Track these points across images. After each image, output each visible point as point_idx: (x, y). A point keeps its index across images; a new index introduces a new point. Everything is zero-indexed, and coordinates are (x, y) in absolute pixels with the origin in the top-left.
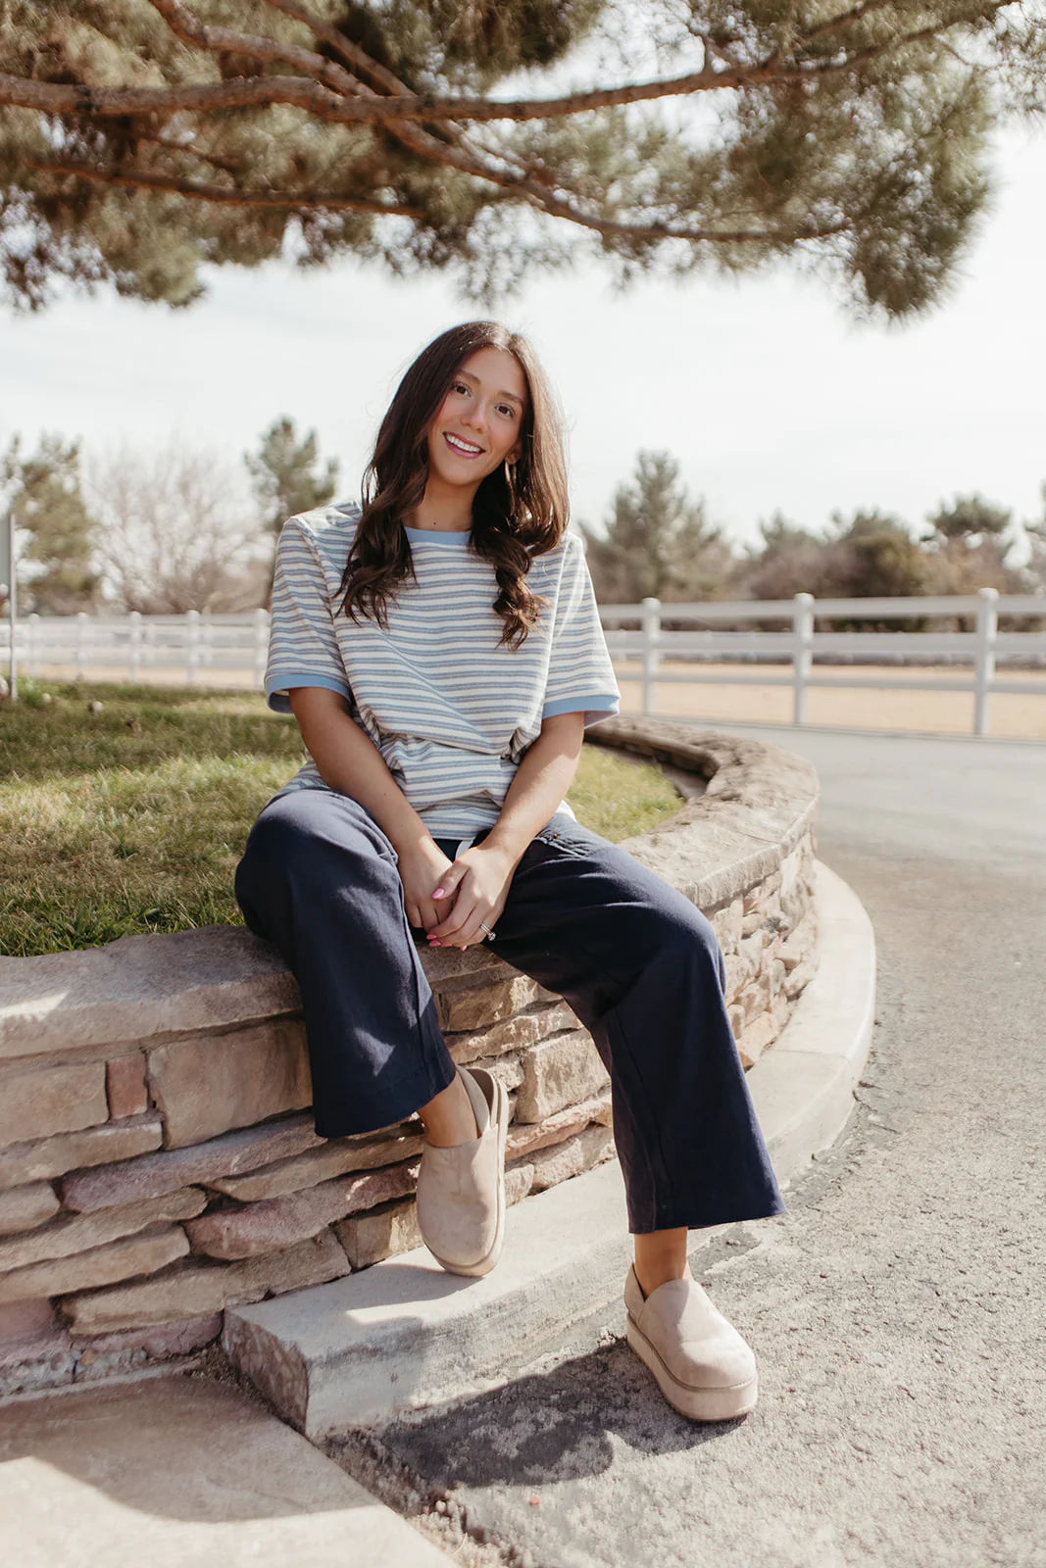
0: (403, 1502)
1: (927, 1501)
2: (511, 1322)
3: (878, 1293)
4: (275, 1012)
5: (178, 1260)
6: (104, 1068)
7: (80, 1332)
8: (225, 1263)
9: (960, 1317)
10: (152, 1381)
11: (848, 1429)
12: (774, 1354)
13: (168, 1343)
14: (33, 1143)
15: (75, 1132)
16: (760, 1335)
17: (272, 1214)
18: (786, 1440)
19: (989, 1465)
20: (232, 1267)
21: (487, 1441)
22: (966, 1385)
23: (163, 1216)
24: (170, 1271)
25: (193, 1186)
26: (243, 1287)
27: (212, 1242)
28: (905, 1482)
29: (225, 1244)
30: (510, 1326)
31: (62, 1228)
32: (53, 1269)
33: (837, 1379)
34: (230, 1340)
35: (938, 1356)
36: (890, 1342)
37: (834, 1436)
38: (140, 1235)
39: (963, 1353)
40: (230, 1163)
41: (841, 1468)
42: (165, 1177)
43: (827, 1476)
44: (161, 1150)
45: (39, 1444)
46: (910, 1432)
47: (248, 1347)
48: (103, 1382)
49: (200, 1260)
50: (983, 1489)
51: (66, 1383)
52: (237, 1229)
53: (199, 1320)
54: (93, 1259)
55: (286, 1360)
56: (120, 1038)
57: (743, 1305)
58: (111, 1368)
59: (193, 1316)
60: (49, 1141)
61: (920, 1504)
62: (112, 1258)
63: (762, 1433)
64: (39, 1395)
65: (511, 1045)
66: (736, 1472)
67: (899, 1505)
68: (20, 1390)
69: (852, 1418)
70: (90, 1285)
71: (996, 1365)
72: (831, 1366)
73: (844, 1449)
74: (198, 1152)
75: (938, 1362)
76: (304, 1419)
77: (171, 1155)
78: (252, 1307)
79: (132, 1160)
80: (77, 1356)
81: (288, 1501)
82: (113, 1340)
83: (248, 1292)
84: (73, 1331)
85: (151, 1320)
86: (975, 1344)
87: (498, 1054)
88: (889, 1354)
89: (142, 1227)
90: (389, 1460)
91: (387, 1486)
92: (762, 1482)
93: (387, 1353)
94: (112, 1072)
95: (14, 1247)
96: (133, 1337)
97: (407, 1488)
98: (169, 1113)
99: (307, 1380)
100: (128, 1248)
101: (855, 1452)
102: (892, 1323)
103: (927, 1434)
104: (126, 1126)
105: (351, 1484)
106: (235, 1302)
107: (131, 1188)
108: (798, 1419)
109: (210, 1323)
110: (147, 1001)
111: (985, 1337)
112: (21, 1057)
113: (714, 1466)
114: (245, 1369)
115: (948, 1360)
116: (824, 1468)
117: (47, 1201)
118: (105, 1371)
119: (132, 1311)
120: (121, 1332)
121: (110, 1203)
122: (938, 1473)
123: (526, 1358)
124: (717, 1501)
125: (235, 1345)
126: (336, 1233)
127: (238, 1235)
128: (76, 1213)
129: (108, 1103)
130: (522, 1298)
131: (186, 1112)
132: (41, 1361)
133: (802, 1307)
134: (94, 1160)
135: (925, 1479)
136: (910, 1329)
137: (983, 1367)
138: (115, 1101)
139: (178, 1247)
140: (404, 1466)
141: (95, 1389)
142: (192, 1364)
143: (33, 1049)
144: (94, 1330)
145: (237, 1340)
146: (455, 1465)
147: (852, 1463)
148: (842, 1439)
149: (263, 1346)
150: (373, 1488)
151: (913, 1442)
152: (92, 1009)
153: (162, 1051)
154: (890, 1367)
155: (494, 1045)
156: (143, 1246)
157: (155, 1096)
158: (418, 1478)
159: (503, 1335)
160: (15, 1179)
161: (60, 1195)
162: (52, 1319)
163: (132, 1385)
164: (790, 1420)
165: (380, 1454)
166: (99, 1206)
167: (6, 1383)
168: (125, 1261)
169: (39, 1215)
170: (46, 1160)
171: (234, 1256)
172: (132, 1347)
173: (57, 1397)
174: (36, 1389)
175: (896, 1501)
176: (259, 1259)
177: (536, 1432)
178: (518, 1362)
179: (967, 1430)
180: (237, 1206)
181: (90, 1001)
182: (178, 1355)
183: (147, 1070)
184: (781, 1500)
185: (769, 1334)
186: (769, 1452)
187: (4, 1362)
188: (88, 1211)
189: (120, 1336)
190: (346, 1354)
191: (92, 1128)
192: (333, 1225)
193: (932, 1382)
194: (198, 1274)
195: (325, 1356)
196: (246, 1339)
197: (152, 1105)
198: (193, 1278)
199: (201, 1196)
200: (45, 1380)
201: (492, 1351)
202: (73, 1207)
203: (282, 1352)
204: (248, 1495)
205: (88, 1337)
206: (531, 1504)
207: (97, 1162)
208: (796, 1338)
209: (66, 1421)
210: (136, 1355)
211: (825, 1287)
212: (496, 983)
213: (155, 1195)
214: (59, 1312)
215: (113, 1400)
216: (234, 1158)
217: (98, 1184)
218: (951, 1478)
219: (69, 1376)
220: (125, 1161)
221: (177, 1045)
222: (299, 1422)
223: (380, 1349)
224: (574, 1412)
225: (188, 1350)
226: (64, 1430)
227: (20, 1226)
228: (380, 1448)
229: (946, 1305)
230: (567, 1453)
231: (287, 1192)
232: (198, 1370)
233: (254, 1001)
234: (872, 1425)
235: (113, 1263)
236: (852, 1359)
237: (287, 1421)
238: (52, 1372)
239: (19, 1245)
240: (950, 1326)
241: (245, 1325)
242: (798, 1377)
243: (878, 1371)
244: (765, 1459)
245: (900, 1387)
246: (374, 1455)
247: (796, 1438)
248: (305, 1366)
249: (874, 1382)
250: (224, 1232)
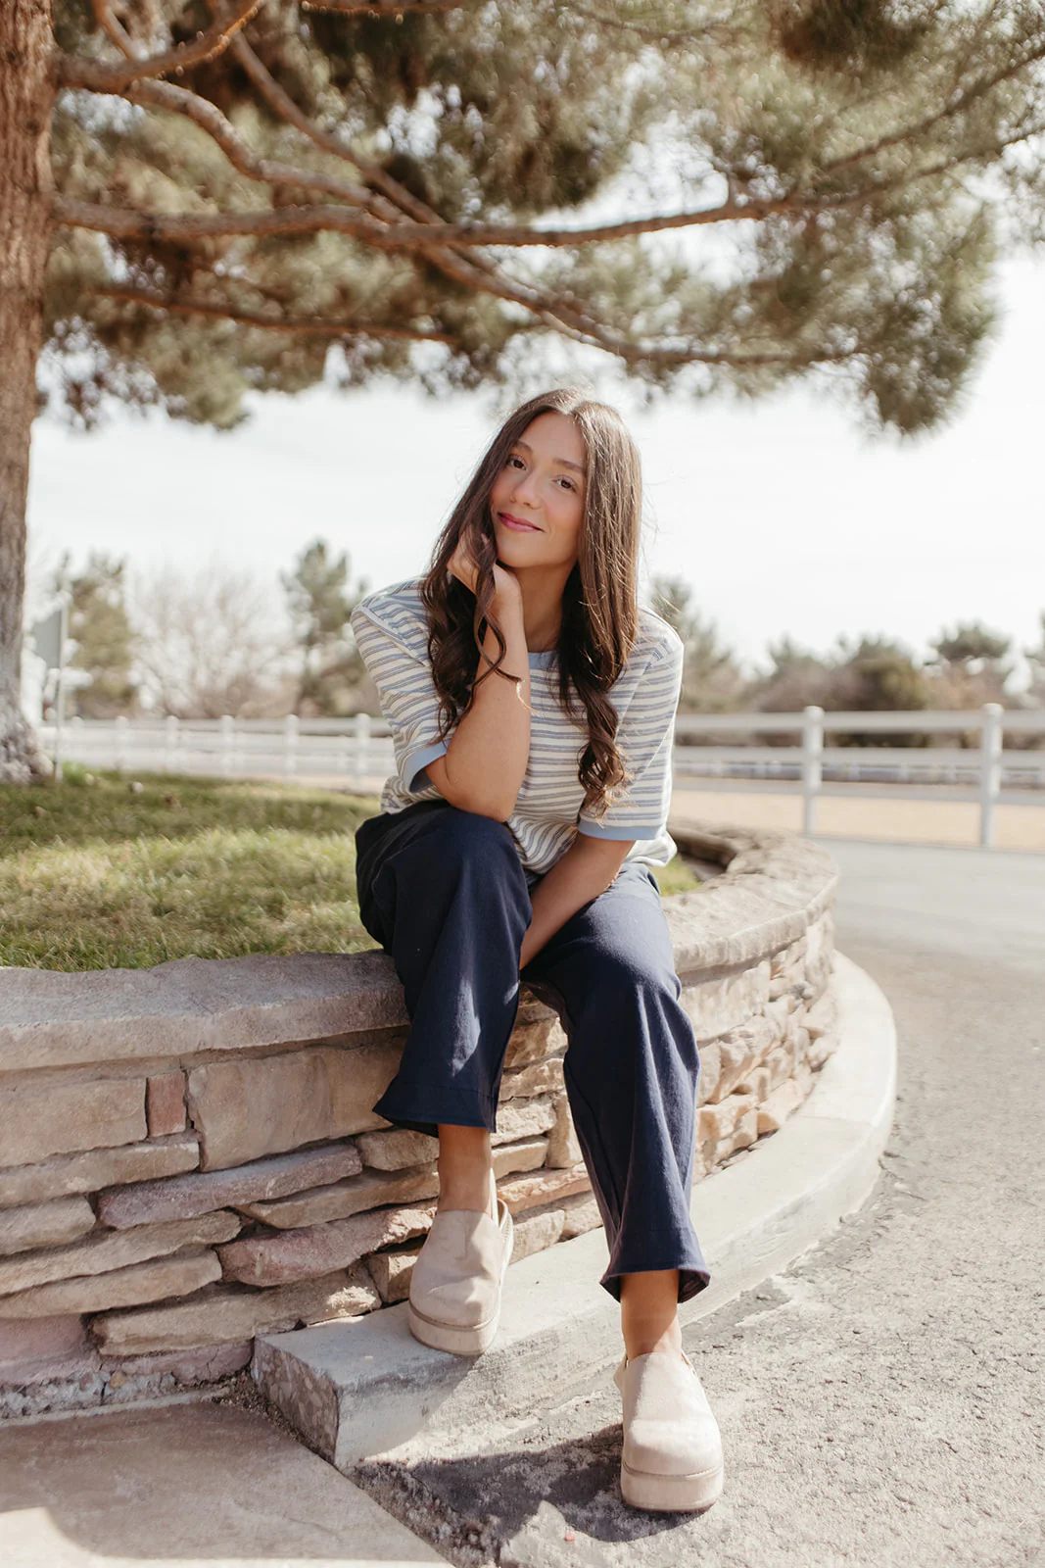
0: (434, 1534)
1: (975, 1553)
2: (543, 1361)
3: (913, 1350)
4: (315, 1036)
5: (210, 1284)
6: (145, 1084)
7: (111, 1353)
8: (257, 1290)
9: (999, 1376)
10: (180, 1407)
11: (890, 1479)
12: (809, 1405)
13: (197, 1368)
14: (71, 1156)
15: (114, 1148)
16: (795, 1386)
17: (305, 1242)
18: (827, 1489)
19: (1038, 1519)
20: (265, 1294)
21: (519, 1479)
22: (1009, 1441)
23: (197, 1239)
24: (200, 1295)
25: (228, 1209)
26: (274, 1316)
27: (245, 1268)
28: (952, 1534)
29: (258, 1271)
30: (541, 1366)
31: (95, 1244)
32: (87, 1285)
33: (876, 1430)
34: (260, 1369)
35: (978, 1412)
36: (929, 1397)
37: (876, 1486)
38: (174, 1256)
39: (1004, 1409)
40: (265, 1186)
41: (884, 1518)
42: (201, 1197)
43: (870, 1526)
44: (197, 1171)
45: (66, 1461)
46: (955, 1485)
47: (277, 1375)
48: (130, 1406)
49: (232, 1285)
50: (1033, 1542)
51: (93, 1404)
52: (270, 1255)
53: (229, 1346)
54: (126, 1277)
55: (317, 1388)
56: (162, 1053)
57: (776, 1357)
58: (139, 1391)
59: (224, 1342)
60: (87, 1154)
61: (969, 1555)
62: (146, 1278)
63: (801, 1480)
64: (67, 1415)
65: (544, 1088)
66: (776, 1517)
67: (947, 1556)
68: (48, 1409)
69: (893, 1468)
70: (122, 1304)
71: (1039, 1423)
72: (869, 1418)
73: (887, 1498)
74: (234, 1175)
75: (979, 1418)
76: (333, 1448)
77: (207, 1176)
78: (282, 1335)
79: (168, 1178)
80: (106, 1377)
81: (317, 1526)
82: (145, 1363)
83: (279, 1321)
84: (103, 1351)
85: (181, 1344)
86: (1015, 1401)
87: (531, 1095)
88: (927, 1408)
89: (175, 1249)
90: (420, 1492)
91: (418, 1518)
92: (804, 1528)
93: (418, 1385)
94: (152, 1088)
95: (49, 1260)
96: (163, 1361)
97: (438, 1520)
98: (207, 1134)
99: (338, 1407)
100: (161, 1268)
101: (898, 1502)
102: (930, 1379)
103: (971, 1486)
104: (163, 1145)
105: (381, 1512)
106: (266, 1329)
107: (166, 1205)
108: (840, 1469)
109: (239, 1351)
110: (190, 1016)
111: (1026, 1395)
112: (65, 1068)
113: (752, 1511)
114: (273, 1397)
115: (989, 1416)
116: (867, 1517)
117: (83, 1214)
118: (135, 1393)
119: (163, 1333)
120: (151, 1354)
121: (146, 1220)
122: (985, 1526)
123: (557, 1400)
124: (757, 1544)
125: (265, 1373)
126: (367, 1267)
127: (271, 1261)
128: (112, 1229)
129: (147, 1121)
130: (553, 1338)
131: (221, 1134)
132: (70, 1381)
133: (837, 1360)
134: (130, 1177)
135: (972, 1531)
136: (947, 1385)
137: (1025, 1424)
138: (154, 1118)
139: (211, 1271)
140: (434, 1499)
141: (124, 1412)
142: (222, 1391)
143: (78, 1059)
144: (124, 1351)
145: (266, 1368)
146: (487, 1500)
147: (896, 1513)
148: (884, 1490)
149: (294, 1372)
150: (404, 1519)
151: (958, 1495)
152: (135, 1022)
153: (202, 1071)
154: (930, 1420)
155: (528, 1085)
156: (178, 1267)
157: (193, 1116)
158: (450, 1511)
159: (535, 1374)
160: (53, 1190)
161: (96, 1210)
162: (83, 1339)
163: (159, 1410)
164: (830, 1469)
165: (410, 1486)
166: (134, 1223)
167: (35, 1402)
168: (156, 1282)
169: (75, 1229)
170: (85, 1173)
171: (267, 1283)
172: (161, 1371)
173: (85, 1418)
174: (65, 1409)
175: (944, 1552)
176: (291, 1287)
177: (569, 1471)
178: (549, 1404)
179: (1013, 1484)
180: (271, 1232)
181: (134, 1015)
182: (206, 1382)
183: (187, 1089)
184: (824, 1546)
185: (803, 1385)
186: (809, 1499)
187: (34, 1379)
188: (124, 1228)
189: (149, 1359)
190: (377, 1383)
191: (130, 1144)
192: (365, 1258)
193: (975, 1438)
194: (229, 1300)
195: (356, 1384)
196: (276, 1366)
197: (191, 1125)
198: (225, 1303)
199: (235, 1220)
200: (73, 1401)
201: (523, 1391)
202: (109, 1222)
203: (313, 1380)
204: (276, 1519)
205: (119, 1357)
206: (566, 1540)
207: (135, 1179)
208: (831, 1389)
209: (94, 1441)
210: (165, 1379)
211: (857, 1340)
212: (531, 1023)
213: (190, 1215)
214: (90, 1332)
215: (141, 1423)
216: (269, 1180)
217: (135, 1201)
218: (1000, 1531)
219: (98, 1399)
220: (161, 1179)
221: (217, 1065)
222: (328, 1452)
223: (413, 1380)
224: (606, 1453)
225: (217, 1378)
226: (91, 1449)
227: (56, 1238)
228: (410, 1480)
229: (983, 1363)
230: (601, 1493)
231: (320, 1221)
232: (226, 1398)
233: (295, 1024)
234: (914, 1476)
235: (145, 1283)
236: (890, 1412)
237: (316, 1451)
238: (80, 1393)
239: (54, 1259)
240: (989, 1383)
241: (275, 1351)
242: (835, 1428)
243: (918, 1424)
244: (805, 1506)
245: (940, 1440)
246: (404, 1487)
247: (837, 1486)
248: (336, 1392)
249: (914, 1435)
250: (258, 1257)
